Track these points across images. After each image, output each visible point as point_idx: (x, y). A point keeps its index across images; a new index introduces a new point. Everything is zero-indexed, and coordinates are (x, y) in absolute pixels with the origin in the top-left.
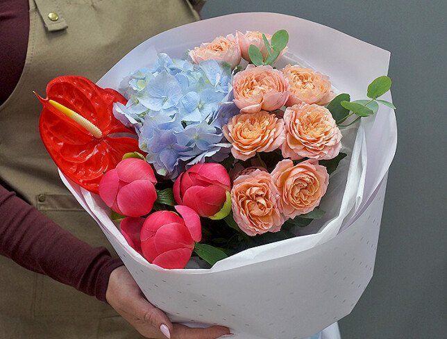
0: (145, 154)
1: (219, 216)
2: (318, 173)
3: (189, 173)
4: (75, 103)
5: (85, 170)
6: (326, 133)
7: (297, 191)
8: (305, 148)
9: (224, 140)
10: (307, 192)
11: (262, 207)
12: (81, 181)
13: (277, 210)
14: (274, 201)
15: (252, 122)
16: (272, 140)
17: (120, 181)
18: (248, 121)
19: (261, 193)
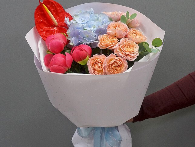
0: (67, 36)
2: (124, 63)
4: (53, 11)
5: (46, 33)
7: (113, 66)
8: (123, 53)
9: (97, 40)
10: (117, 68)
11: (99, 67)
12: (42, 35)
13: (104, 70)
14: (104, 66)
15: (109, 38)
16: (112, 45)
17: (53, 38)
18: (108, 37)
19: (100, 62)
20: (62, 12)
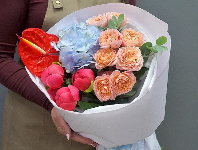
0: (61, 63)
1: (87, 91)
2: (130, 77)
3: (78, 72)
4: (35, 40)
5: (37, 68)
6: (136, 60)
7: (120, 84)
8: (126, 66)
9: (93, 60)
10: (125, 85)
11: (105, 90)
12: (35, 72)
13: (112, 91)
14: (111, 88)
15: (105, 53)
16: (112, 62)
17: (48, 74)
18: (103, 53)
19: (105, 84)
20: (45, 36)
